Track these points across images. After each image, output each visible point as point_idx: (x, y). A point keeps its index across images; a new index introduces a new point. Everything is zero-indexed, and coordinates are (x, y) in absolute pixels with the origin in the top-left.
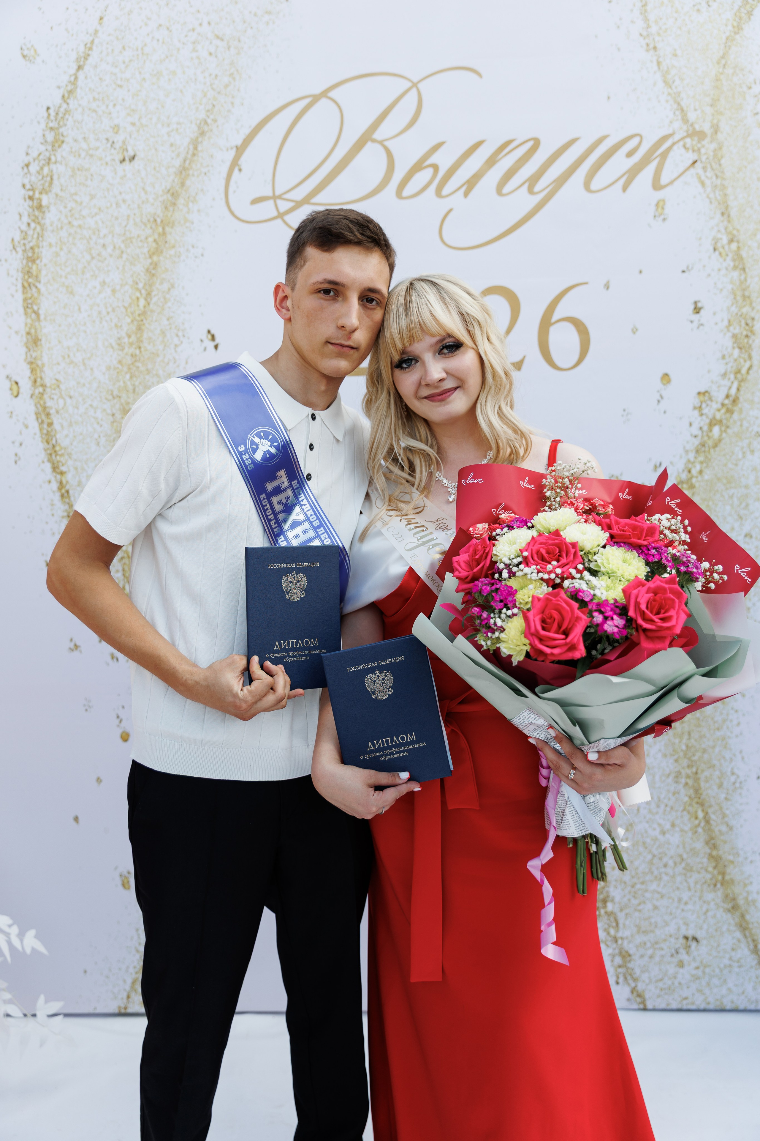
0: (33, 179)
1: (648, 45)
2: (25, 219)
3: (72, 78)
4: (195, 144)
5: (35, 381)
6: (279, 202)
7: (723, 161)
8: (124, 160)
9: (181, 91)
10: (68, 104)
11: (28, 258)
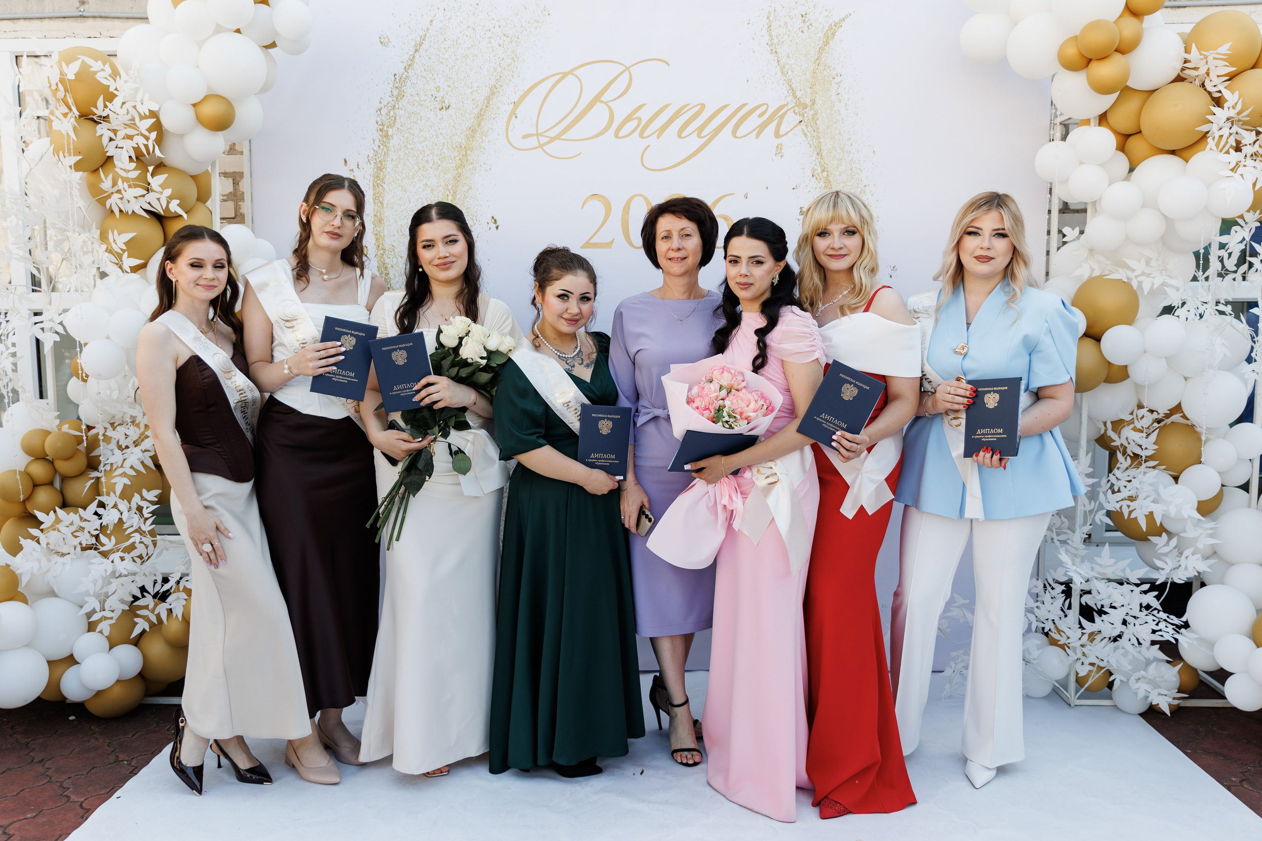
0: (383, 118)
1: (772, 50)
2: (377, 143)
3: (411, 57)
4: (488, 100)
5: (379, 246)
6: (540, 137)
7: (818, 122)
8: (442, 108)
9: (480, 67)
10: (408, 72)
11: (378, 167)
